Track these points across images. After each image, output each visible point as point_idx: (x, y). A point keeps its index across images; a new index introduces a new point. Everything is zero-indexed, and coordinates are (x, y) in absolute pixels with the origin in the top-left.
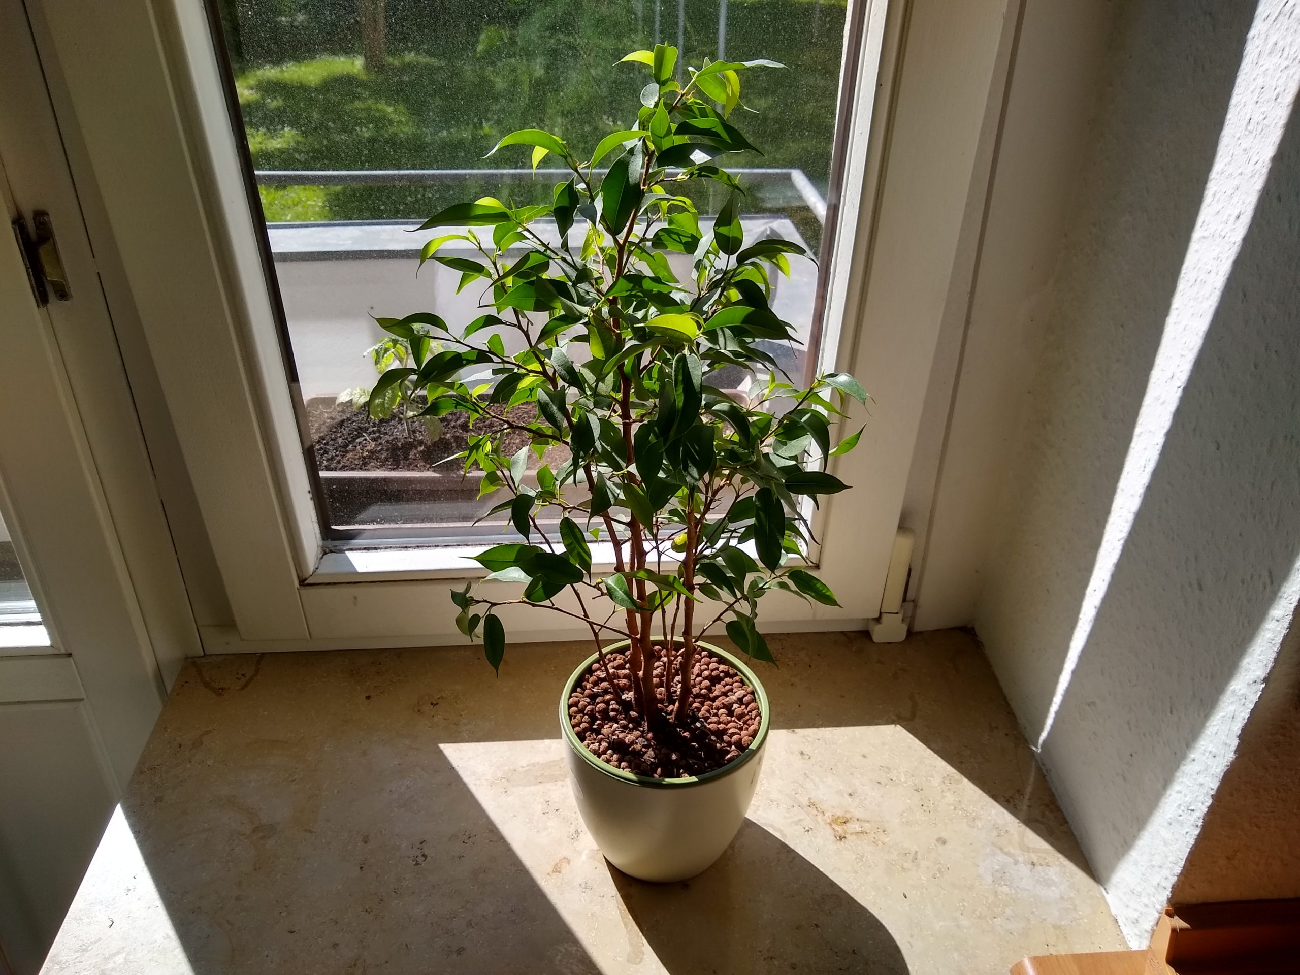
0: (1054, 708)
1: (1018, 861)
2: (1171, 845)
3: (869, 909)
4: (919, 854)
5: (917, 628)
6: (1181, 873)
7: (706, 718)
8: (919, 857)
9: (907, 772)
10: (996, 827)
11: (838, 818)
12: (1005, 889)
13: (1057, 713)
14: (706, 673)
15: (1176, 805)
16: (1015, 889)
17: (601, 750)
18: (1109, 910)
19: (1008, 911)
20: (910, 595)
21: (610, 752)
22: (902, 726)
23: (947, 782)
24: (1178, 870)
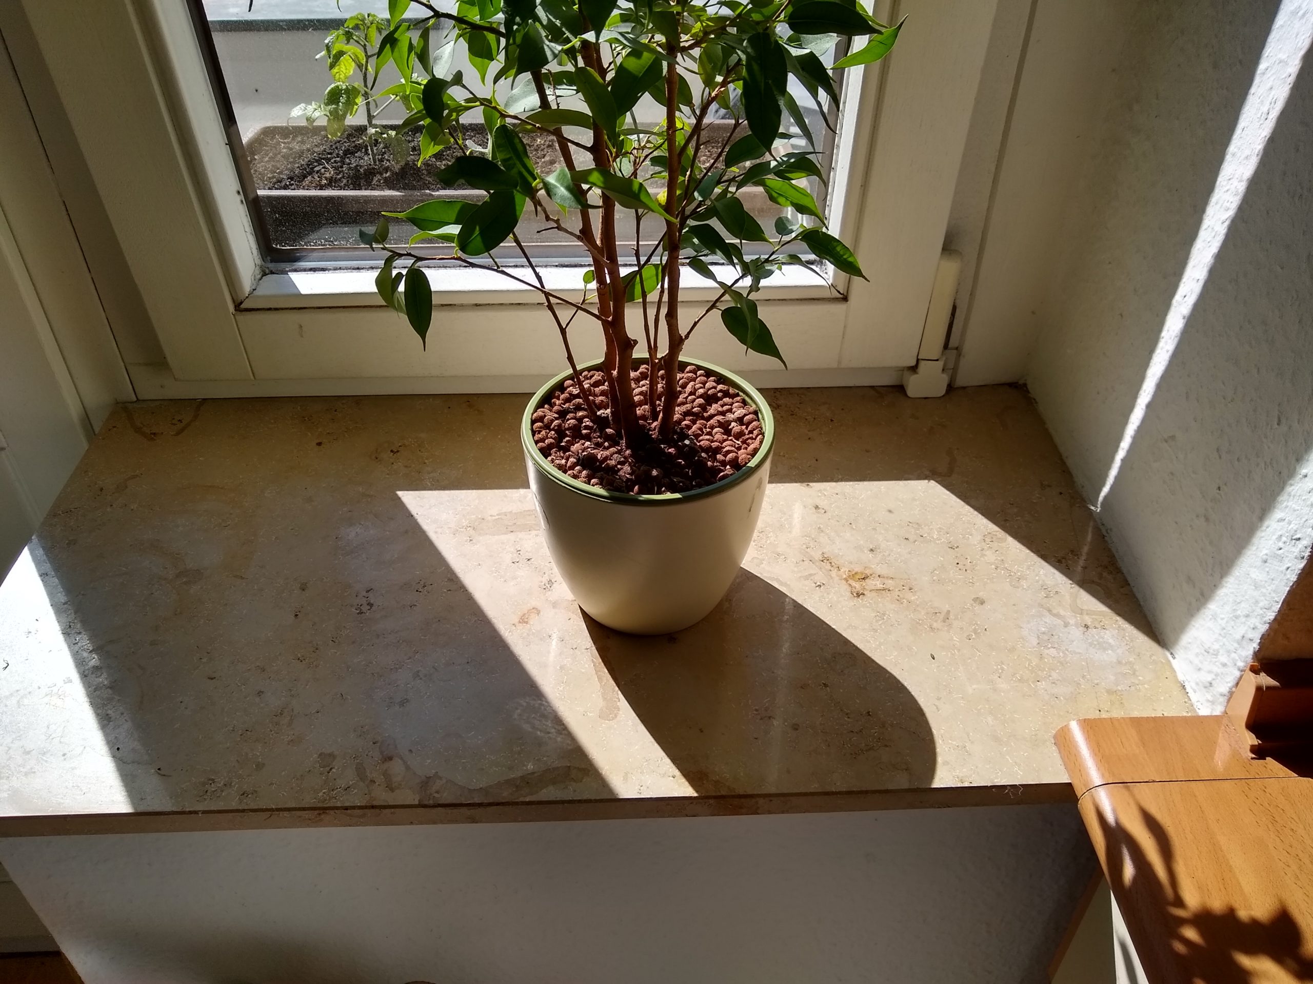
0: (1121, 454)
1: (1069, 623)
2: (1265, 587)
3: (888, 669)
4: (951, 614)
5: (960, 382)
6: (1275, 619)
7: (697, 436)
8: (952, 617)
9: (940, 528)
10: (1044, 588)
11: (856, 573)
12: (1053, 652)
13: (1123, 461)
14: (701, 391)
15: (1274, 537)
16: (1063, 652)
17: (568, 465)
18: (1176, 677)
19: (1055, 675)
20: (953, 342)
21: (578, 468)
22: (937, 482)
23: (988, 540)
24: (1271, 616)
